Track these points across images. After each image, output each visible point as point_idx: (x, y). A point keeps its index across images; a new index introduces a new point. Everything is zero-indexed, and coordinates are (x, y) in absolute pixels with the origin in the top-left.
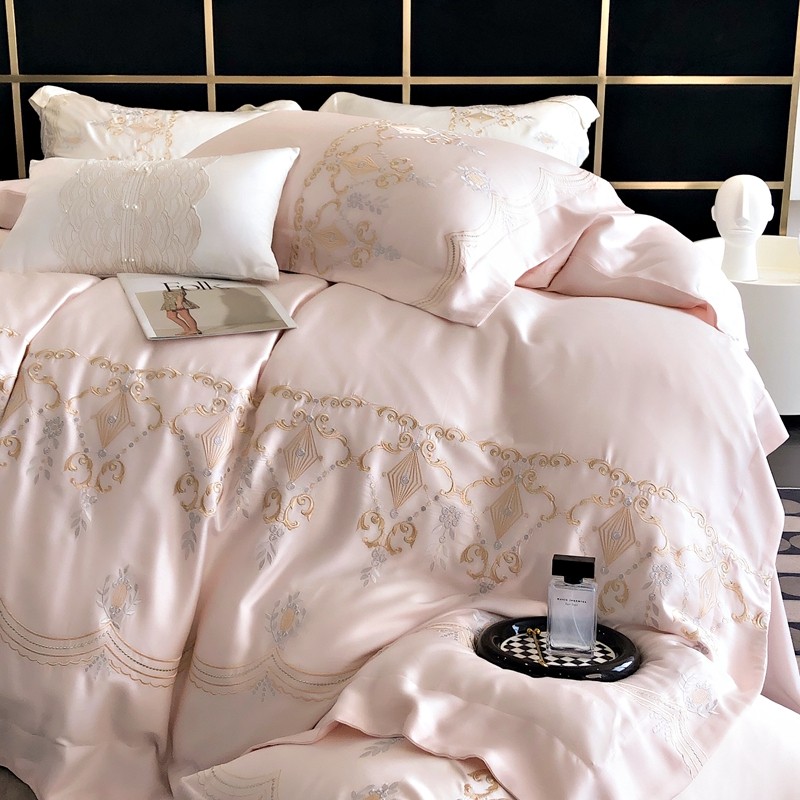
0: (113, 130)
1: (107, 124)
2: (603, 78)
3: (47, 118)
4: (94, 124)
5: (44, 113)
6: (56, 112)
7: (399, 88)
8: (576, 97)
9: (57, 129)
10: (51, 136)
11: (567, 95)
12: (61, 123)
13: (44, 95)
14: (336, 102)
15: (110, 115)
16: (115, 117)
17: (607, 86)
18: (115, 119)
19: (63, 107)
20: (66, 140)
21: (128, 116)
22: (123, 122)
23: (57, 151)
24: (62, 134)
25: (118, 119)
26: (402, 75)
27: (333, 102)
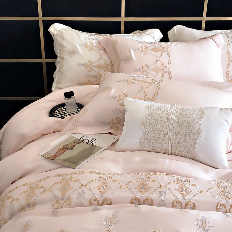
0: (89, 48)
1: (86, 45)
3: (57, 39)
4: (80, 45)
5: (56, 37)
6: (62, 38)
7: (201, 22)
9: (63, 46)
10: (60, 48)
12: (65, 44)
13: (55, 29)
14: (176, 31)
15: (86, 40)
16: (88, 41)
18: (88, 43)
19: (65, 36)
20: (69, 52)
21: (93, 41)
22: (92, 44)
23: (65, 57)
24: (66, 49)
25: (90, 42)
26: (202, 17)
27: (174, 30)
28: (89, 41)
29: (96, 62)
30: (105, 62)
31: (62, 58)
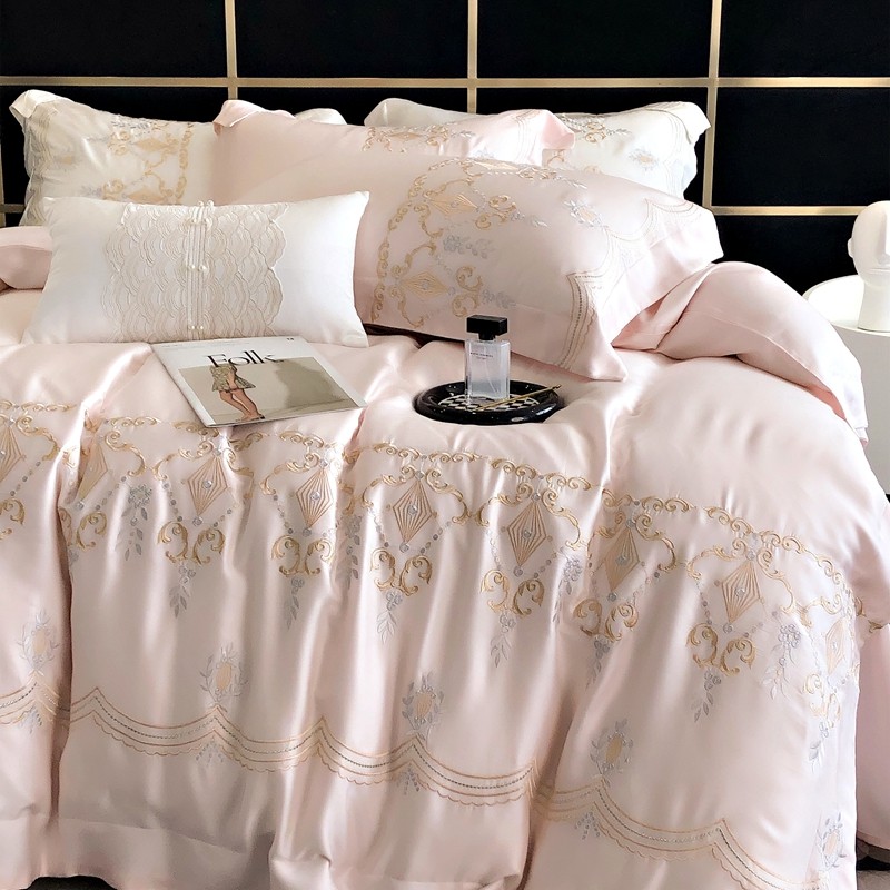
0: (115, 148)
1: (108, 140)
2: (714, 81)
3: (32, 130)
4: (92, 141)
5: (29, 124)
6: (43, 123)
7: (464, 91)
8: (681, 104)
9: (45, 146)
10: (38, 154)
11: (669, 101)
12: (51, 139)
13: (30, 103)
14: (386, 111)
15: (110, 127)
16: (117, 131)
17: (719, 88)
18: (118, 134)
19: (51, 117)
20: (58, 160)
21: (132, 130)
22: (127, 138)
23: (46, 174)
24: (52, 152)
25: (121, 134)
26: (466, 77)
27: (381, 111)
28: (121, 129)
29: (133, 183)
30: (162, 184)
31: (40, 179)
